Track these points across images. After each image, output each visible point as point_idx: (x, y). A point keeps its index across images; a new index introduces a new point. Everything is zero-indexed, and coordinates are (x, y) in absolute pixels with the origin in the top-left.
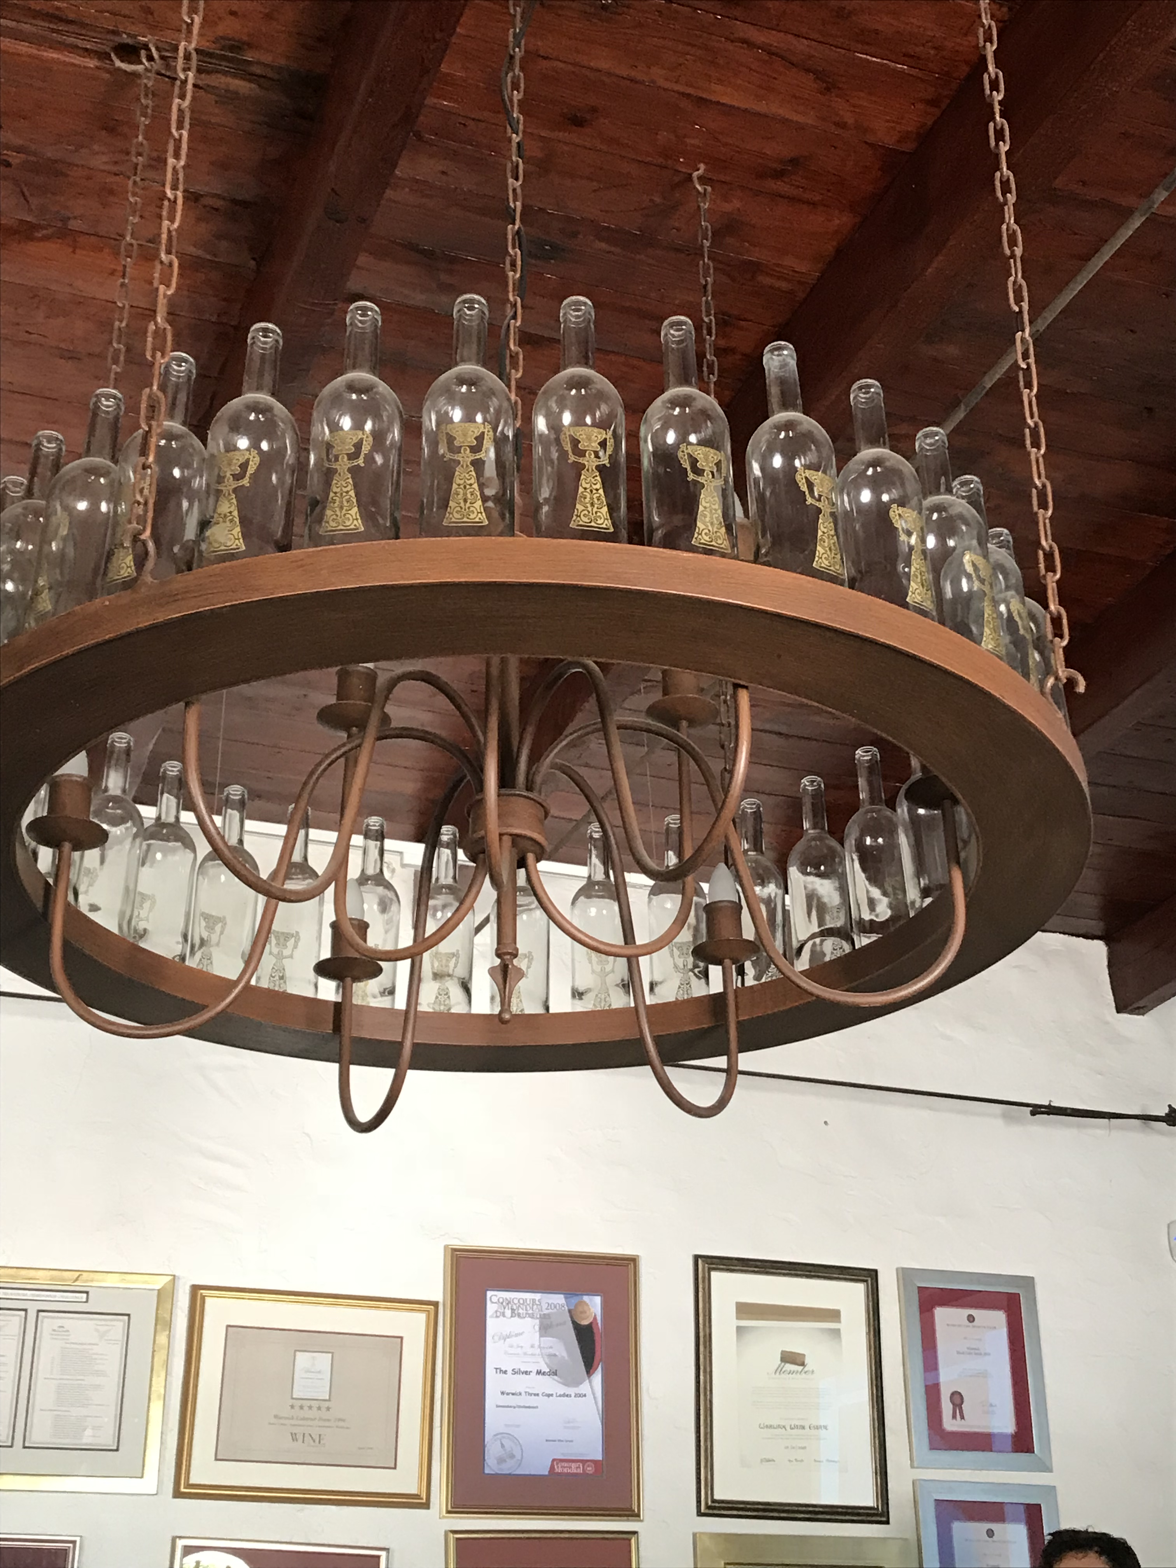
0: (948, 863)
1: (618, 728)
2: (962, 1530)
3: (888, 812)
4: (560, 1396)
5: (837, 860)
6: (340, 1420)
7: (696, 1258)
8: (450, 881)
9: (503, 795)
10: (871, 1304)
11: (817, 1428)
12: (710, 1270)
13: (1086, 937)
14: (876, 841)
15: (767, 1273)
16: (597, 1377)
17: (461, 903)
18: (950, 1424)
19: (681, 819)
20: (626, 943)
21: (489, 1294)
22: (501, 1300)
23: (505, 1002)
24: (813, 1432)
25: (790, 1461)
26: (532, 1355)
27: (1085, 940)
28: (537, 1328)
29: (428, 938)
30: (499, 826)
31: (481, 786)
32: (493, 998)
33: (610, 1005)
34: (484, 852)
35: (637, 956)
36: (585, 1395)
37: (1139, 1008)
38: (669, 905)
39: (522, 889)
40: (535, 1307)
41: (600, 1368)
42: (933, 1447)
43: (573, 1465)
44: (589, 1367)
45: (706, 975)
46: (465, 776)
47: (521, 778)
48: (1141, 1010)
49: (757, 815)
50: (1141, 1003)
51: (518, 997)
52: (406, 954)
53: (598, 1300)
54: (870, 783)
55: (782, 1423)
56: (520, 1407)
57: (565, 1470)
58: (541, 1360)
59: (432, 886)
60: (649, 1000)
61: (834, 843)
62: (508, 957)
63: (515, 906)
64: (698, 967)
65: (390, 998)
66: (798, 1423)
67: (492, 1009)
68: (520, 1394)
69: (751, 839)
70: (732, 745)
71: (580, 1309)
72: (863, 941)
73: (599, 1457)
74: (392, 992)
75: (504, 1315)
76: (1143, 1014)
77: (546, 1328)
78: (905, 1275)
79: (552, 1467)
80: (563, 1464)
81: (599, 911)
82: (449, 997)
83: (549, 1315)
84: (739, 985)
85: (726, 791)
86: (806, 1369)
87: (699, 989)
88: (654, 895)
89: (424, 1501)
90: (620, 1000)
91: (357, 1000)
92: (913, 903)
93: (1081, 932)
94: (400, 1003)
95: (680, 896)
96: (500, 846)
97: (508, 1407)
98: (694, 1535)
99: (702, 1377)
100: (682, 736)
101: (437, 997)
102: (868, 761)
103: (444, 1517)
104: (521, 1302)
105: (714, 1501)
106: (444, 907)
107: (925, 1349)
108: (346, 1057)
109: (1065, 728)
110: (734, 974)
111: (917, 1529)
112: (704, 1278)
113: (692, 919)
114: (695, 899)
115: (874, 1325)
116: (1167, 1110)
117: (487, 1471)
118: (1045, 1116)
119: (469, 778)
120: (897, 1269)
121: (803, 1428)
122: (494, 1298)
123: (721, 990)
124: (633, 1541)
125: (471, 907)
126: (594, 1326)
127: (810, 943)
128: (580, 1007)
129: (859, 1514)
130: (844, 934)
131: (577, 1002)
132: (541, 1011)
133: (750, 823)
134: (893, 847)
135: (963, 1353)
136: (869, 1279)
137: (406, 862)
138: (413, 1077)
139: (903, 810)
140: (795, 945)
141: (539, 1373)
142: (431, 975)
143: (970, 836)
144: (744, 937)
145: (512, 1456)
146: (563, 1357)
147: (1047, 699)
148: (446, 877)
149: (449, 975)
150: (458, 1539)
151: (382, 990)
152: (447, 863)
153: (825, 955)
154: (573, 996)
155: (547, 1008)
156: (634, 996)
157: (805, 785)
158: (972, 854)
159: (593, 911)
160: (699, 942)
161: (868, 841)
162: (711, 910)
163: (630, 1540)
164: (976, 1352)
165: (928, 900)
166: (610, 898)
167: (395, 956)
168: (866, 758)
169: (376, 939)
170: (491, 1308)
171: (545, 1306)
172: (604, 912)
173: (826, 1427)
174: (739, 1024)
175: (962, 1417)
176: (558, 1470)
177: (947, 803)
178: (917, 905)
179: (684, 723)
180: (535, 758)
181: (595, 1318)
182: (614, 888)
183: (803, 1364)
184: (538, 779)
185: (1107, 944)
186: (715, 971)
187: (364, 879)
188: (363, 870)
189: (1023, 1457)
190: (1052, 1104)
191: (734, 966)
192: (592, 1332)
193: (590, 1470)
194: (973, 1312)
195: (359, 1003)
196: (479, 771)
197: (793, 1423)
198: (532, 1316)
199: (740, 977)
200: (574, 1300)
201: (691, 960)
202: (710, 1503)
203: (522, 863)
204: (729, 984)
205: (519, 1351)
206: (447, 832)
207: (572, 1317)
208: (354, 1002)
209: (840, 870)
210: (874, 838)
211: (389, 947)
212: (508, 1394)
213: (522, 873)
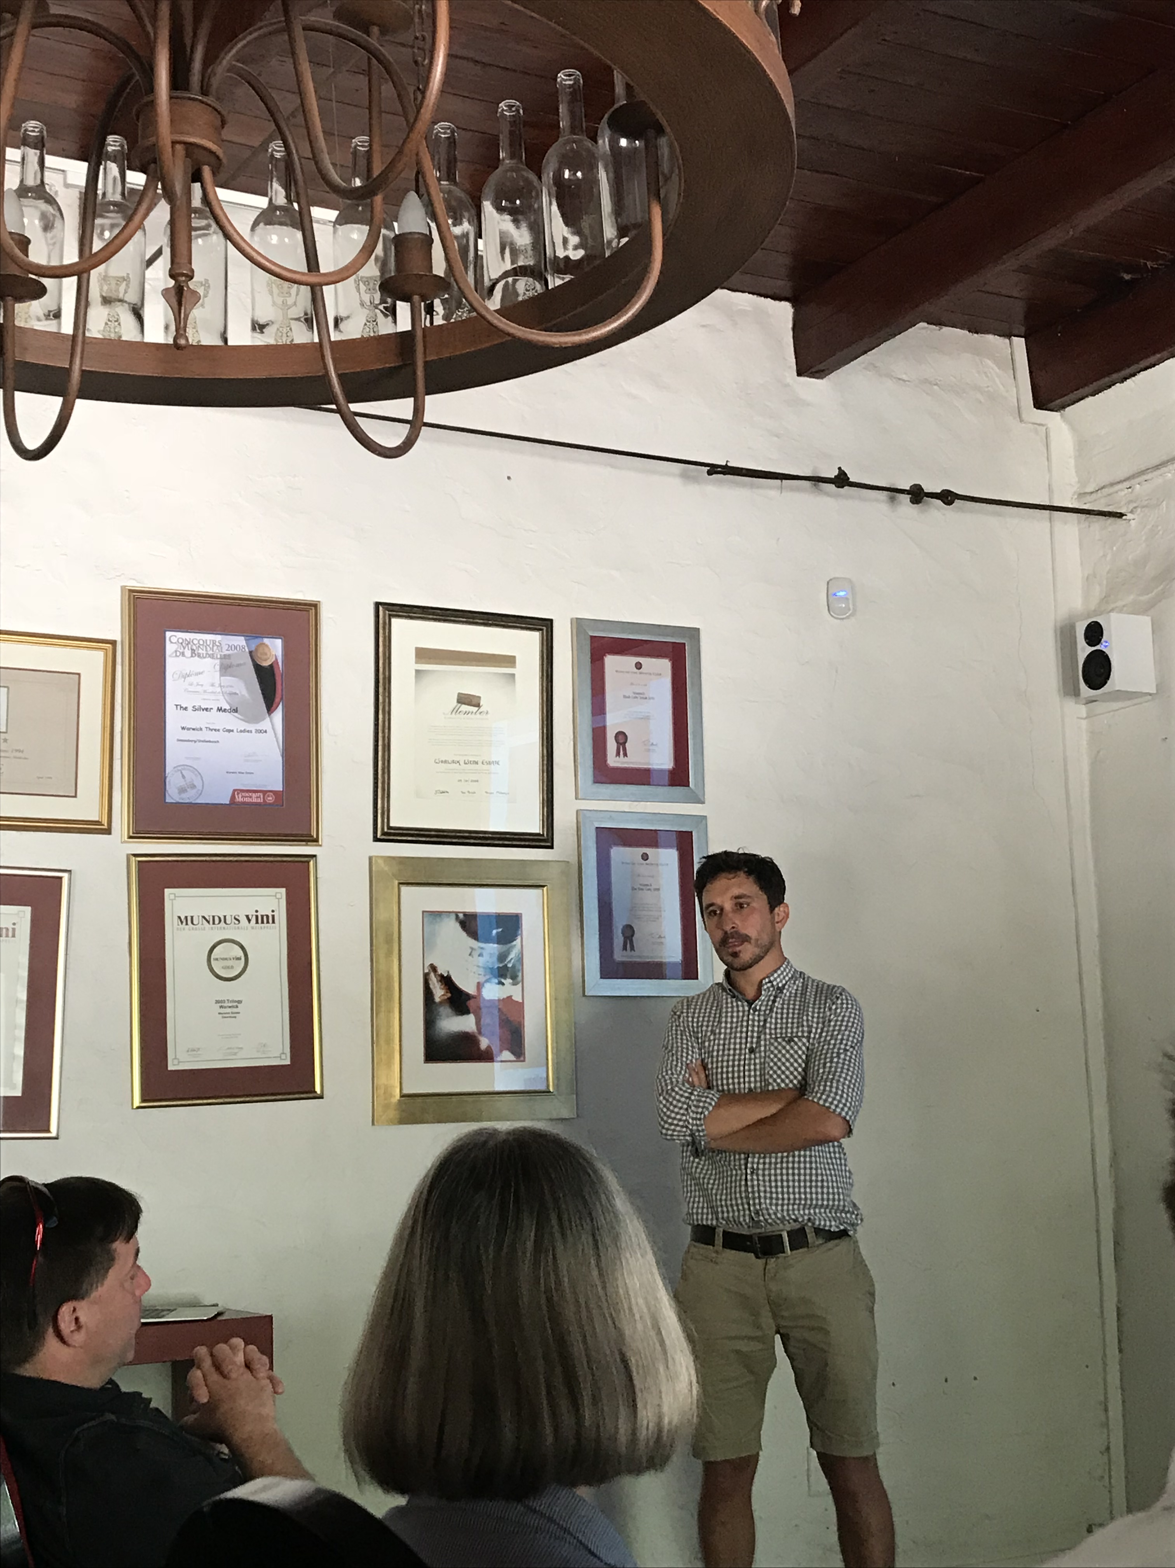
0: (649, 198)
1: (304, 29)
2: (618, 853)
3: (589, 143)
4: (241, 731)
5: (534, 194)
6: (19, 751)
7: (377, 605)
8: (118, 198)
9: (177, 98)
10: (545, 651)
11: (489, 763)
12: (390, 616)
13: (774, 298)
14: (575, 174)
15: (445, 621)
16: (278, 715)
17: (129, 219)
18: (613, 760)
19: (371, 141)
20: (309, 270)
21: (168, 634)
22: (180, 641)
23: (181, 329)
24: (485, 767)
25: (463, 793)
26: (212, 692)
27: (772, 301)
28: (218, 667)
29: (96, 253)
30: (171, 133)
31: (151, 88)
32: (167, 327)
33: (292, 340)
34: (155, 162)
35: (321, 285)
36: (266, 732)
37: (816, 372)
38: (355, 236)
39: (196, 211)
40: (215, 648)
41: (280, 706)
42: (596, 781)
43: (254, 795)
44: (270, 707)
45: (392, 312)
46: (133, 75)
47: (195, 78)
48: (819, 374)
49: (452, 141)
50: (821, 367)
51: (194, 328)
52: (72, 270)
53: (278, 642)
54: (572, 113)
55: (456, 759)
56: (200, 741)
57: (246, 800)
58: (221, 697)
59: (98, 202)
60: (334, 336)
61: (532, 177)
62: (184, 278)
63: (191, 229)
64: (386, 303)
65: (55, 322)
66: (472, 759)
67: (167, 339)
68: (201, 729)
69: (444, 168)
70: (427, 61)
71: (261, 650)
72: (555, 282)
73: (279, 787)
74: (57, 315)
75: (183, 654)
76: (822, 378)
77: (226, 668)
78: (579, 625)
79: (233, 797)
80: (243, 794)
81: (281, 239)
82: (119, 324)
83: (229, 655)
84: (428, 324)
85: (419, 108)
86: (481, 710)
87: (386, 327)
88: (340, 225)
89: (106, 827)
90: (302, 336)
91: (19, 323)
92: (610, 242)
93: (770, 293)
94: (67, 327)
95: (368, 227)
96: (173, 155)
97: (189, 741)
98: (370, 858)
99: (381, 716)
100: (373, 42)
101: (106, 324)
102: (570, 86)
103: (125, 842)
104: (201, 642)
105: (389, 828)
106: (113, 226)
107: (594, 695)
108: (10, 383)
109: (777, 52)
110: (423, 313)
111: (579, 855)
112: (384, 623)
113: (379, 250)
114: (383, 231)
115: (547, 671)
116: (836, 473)
117: (168, 800)
118: (722, 475)
119: (138, 77)
120: (572, 620)
121: (477, 763)
122: (173, 639)
123: (410, 328)
124: (311, 863)
125: (140, 226)
126: (275, 665)
127: (502, 283)
128: (259, 340)
129: (525, 840)
130: (535, 273)
131: (257, 335)
132: (219, 342)
133: (443, 149)
134: (592, 182)
135: (629, 697)
136: (545, 628)
137: (69, 181)
138: (81, 405)
139: (604, 143)
140: (487, 283)
141: (219, 710)
142: (100, 299)
143: (672, 172)
144: (435, 272)
145: (193, 786)
146: (243, 696)
147: (761, 19)
148: (114, 193)
149: (121, 301)
150: (139, 862)
151: (46, 312)
152: (115, 179)
153: (518, 295)
154: (254, 329)
155: (225, 340)
156: (318, 328)
157: (503, 110)
158: (673, 191)
159: (274, 239)
160: (387, 276)
161: (567, 174)
162: (400, 241)
163: (308, 862)
164: (641, 696)
165: (624, 240)
166: (293, 226)
167: (60, 273)
168: (567, 83)
169: (38, 255)
170: (170, 648)
171: (225, 647)
172: (286, 240)
173: (498, 763)
174: (426, 363)
175: (625, 755)
176: (239, 799)
177: (651, 133)
178: (614, 244)
179: (375, 30)
180: (210, 60)
181: (276, 660)
182: (297, 215)
183: (478, 705)
184: (215, 82)
185: (793, 306)
186: (403, 309)
187: (23, 191)
188: (22, 181)
189: (679, 790)
190: (729, 464)
191: (423, 304)
192: (273, 675)
193: (270, 799)
194: (641, 660)
195: (22, 325)
196: (149, 71)
197: (466, 758)
198: (212, 656)
199: (428, 316)
200: (254, 643)
201: (377, 296)
202: (386, 830)
203: (197, 177)
204: (417, 323)
205: (199, 689)
206: (114, 143)
207: (253, 660)
208: (17, 323)
209: (536, 206)
210: (574, 172)
211: (54, 263)
212: (189, 729)
213: (197, 186)
